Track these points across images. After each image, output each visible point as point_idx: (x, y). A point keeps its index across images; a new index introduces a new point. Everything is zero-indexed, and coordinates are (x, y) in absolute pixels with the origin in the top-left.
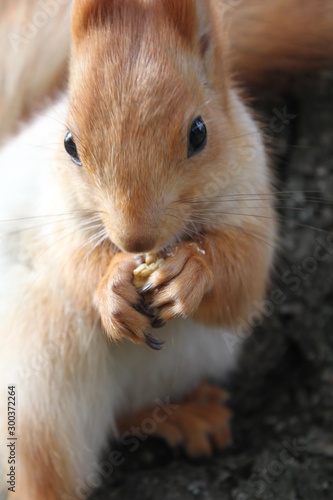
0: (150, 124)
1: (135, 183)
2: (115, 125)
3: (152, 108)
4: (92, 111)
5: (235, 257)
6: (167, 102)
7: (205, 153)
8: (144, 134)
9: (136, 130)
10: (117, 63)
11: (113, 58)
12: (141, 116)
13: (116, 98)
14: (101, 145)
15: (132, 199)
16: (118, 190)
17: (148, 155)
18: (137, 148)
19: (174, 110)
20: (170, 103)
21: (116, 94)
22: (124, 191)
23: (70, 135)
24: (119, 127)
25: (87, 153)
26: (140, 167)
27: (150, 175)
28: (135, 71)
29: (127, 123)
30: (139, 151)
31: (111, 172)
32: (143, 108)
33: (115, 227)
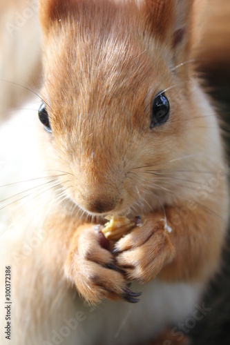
0: (115, 95)
1: (99, 147)
2: (84, 95)
3: (118, 81)
4: (63, 83)
5: (196, 227)
6: (132, 77)
7: (167, 126)
8: (110, 103)
9: (103, 100)
10: (88, 42)
11: (85, 38)
12: (108, 88)
13: (86, 72)
14: (70, 112)
15: (95, 161)
16: (83, 154)
17: (112, 122)
18: (102, 116)
19: (138, 84)
20: (135, 77)
21: (86, 68)
22: (89, 154)
23: (43, 107)
24: (87, 97)
25: (57, 120)
26: (104, 133)
27: (113, 140)
28: (104, 50)
29: (94, 95)
30: (104, 118)
31: (78, 137)
32: (110, 81)
33: (79, 187)
